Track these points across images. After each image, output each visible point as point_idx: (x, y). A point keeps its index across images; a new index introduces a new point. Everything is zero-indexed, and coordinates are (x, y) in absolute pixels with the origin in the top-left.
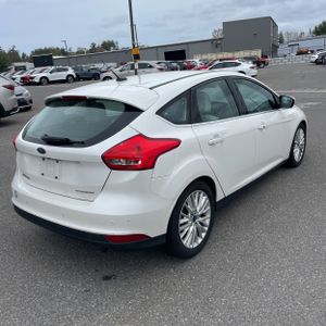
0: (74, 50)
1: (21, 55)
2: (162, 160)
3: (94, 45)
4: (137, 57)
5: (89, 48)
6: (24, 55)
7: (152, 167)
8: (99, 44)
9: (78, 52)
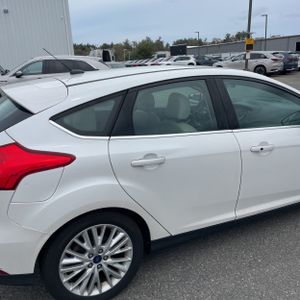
0: (210, 40)
1: (165, 45)
2: (29, 181)
3: (228, 36)
4: (250, 47)
5: (223, 38)
6: (168, 45)
7: (14, 187)
8: (233, 34)
9: (213, 42)
